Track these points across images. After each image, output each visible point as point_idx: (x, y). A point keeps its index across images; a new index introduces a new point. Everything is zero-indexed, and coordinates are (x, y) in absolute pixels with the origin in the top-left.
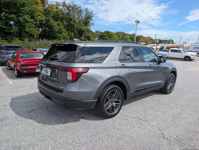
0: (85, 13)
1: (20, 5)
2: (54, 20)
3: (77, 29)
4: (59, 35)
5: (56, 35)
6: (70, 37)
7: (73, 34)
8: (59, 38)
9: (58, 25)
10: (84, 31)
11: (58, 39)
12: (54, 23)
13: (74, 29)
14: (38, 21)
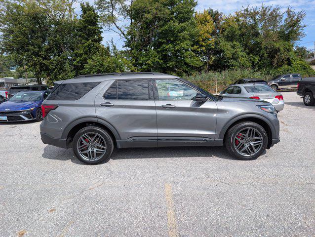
0: (285, 17)
1: (178, 31)
2: (227, 40)
3: (266, 48)
4: (233, 62)
5: (229, 62)
6: (253, 63)
7: (257, 58)
8: (232, 66)
9: (233, 47)
10: (279, 50)
11: (231, 69)
12: (226, 46)
13: (261, 49)
14: (204, 46)
